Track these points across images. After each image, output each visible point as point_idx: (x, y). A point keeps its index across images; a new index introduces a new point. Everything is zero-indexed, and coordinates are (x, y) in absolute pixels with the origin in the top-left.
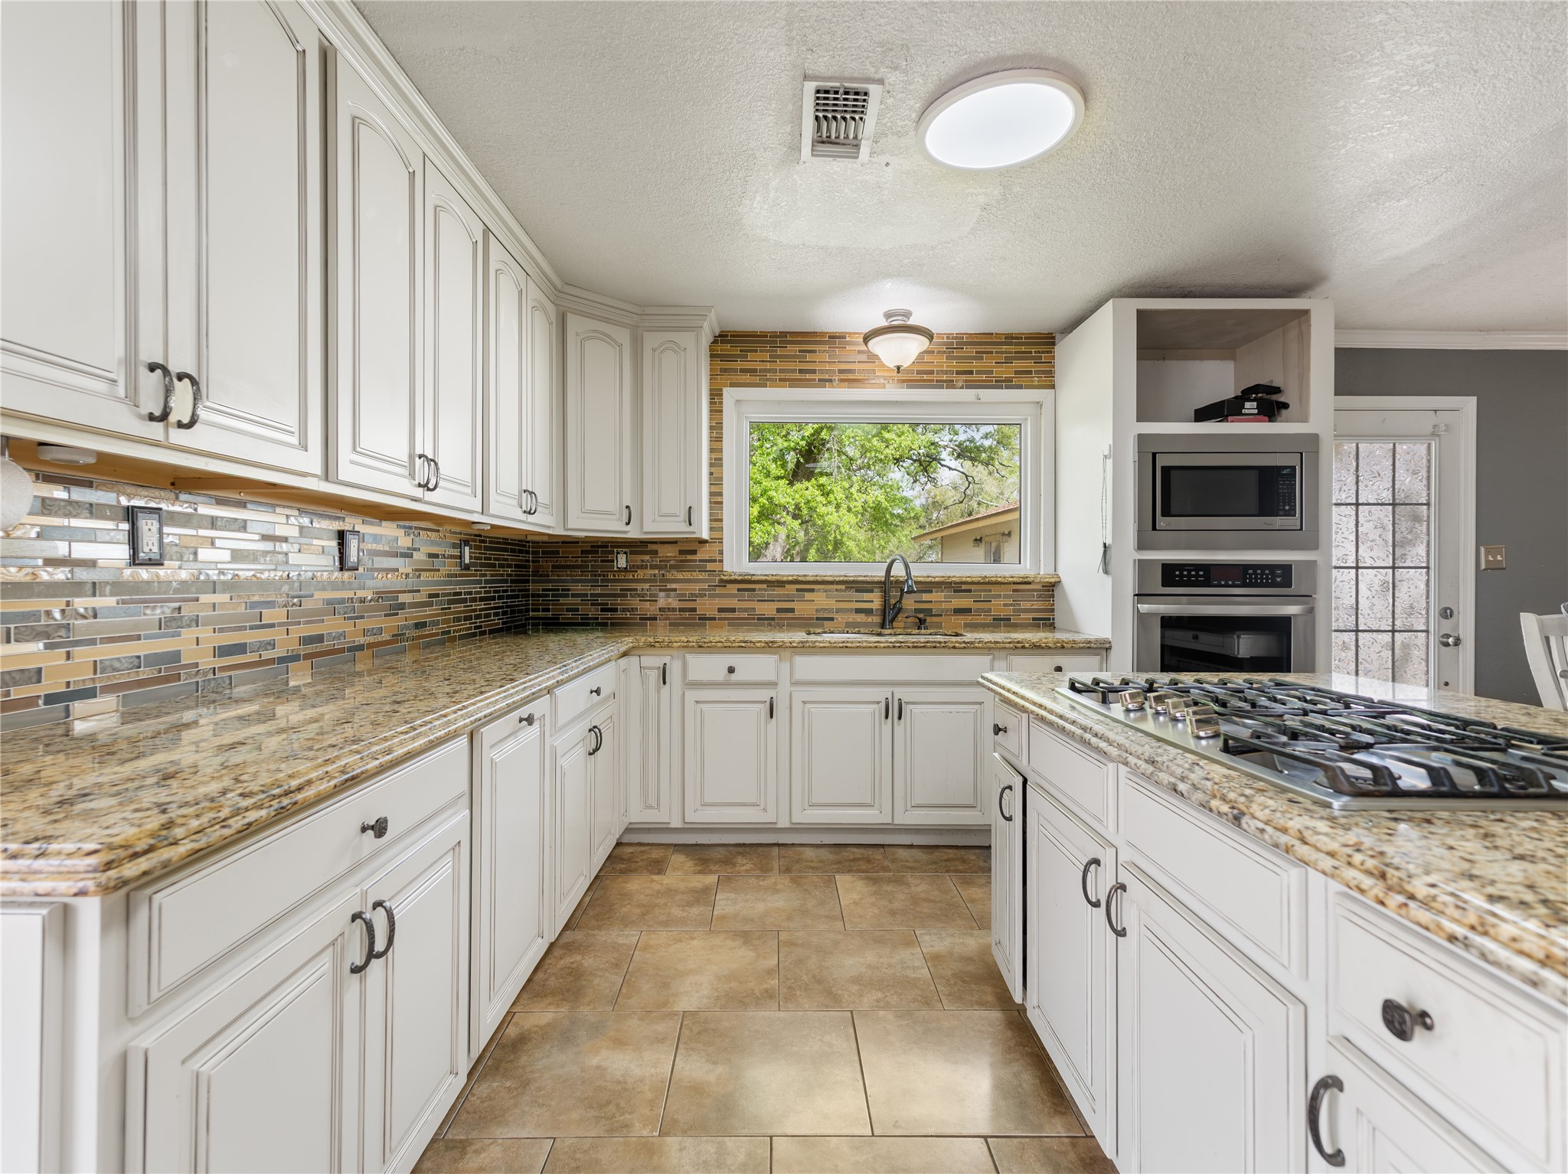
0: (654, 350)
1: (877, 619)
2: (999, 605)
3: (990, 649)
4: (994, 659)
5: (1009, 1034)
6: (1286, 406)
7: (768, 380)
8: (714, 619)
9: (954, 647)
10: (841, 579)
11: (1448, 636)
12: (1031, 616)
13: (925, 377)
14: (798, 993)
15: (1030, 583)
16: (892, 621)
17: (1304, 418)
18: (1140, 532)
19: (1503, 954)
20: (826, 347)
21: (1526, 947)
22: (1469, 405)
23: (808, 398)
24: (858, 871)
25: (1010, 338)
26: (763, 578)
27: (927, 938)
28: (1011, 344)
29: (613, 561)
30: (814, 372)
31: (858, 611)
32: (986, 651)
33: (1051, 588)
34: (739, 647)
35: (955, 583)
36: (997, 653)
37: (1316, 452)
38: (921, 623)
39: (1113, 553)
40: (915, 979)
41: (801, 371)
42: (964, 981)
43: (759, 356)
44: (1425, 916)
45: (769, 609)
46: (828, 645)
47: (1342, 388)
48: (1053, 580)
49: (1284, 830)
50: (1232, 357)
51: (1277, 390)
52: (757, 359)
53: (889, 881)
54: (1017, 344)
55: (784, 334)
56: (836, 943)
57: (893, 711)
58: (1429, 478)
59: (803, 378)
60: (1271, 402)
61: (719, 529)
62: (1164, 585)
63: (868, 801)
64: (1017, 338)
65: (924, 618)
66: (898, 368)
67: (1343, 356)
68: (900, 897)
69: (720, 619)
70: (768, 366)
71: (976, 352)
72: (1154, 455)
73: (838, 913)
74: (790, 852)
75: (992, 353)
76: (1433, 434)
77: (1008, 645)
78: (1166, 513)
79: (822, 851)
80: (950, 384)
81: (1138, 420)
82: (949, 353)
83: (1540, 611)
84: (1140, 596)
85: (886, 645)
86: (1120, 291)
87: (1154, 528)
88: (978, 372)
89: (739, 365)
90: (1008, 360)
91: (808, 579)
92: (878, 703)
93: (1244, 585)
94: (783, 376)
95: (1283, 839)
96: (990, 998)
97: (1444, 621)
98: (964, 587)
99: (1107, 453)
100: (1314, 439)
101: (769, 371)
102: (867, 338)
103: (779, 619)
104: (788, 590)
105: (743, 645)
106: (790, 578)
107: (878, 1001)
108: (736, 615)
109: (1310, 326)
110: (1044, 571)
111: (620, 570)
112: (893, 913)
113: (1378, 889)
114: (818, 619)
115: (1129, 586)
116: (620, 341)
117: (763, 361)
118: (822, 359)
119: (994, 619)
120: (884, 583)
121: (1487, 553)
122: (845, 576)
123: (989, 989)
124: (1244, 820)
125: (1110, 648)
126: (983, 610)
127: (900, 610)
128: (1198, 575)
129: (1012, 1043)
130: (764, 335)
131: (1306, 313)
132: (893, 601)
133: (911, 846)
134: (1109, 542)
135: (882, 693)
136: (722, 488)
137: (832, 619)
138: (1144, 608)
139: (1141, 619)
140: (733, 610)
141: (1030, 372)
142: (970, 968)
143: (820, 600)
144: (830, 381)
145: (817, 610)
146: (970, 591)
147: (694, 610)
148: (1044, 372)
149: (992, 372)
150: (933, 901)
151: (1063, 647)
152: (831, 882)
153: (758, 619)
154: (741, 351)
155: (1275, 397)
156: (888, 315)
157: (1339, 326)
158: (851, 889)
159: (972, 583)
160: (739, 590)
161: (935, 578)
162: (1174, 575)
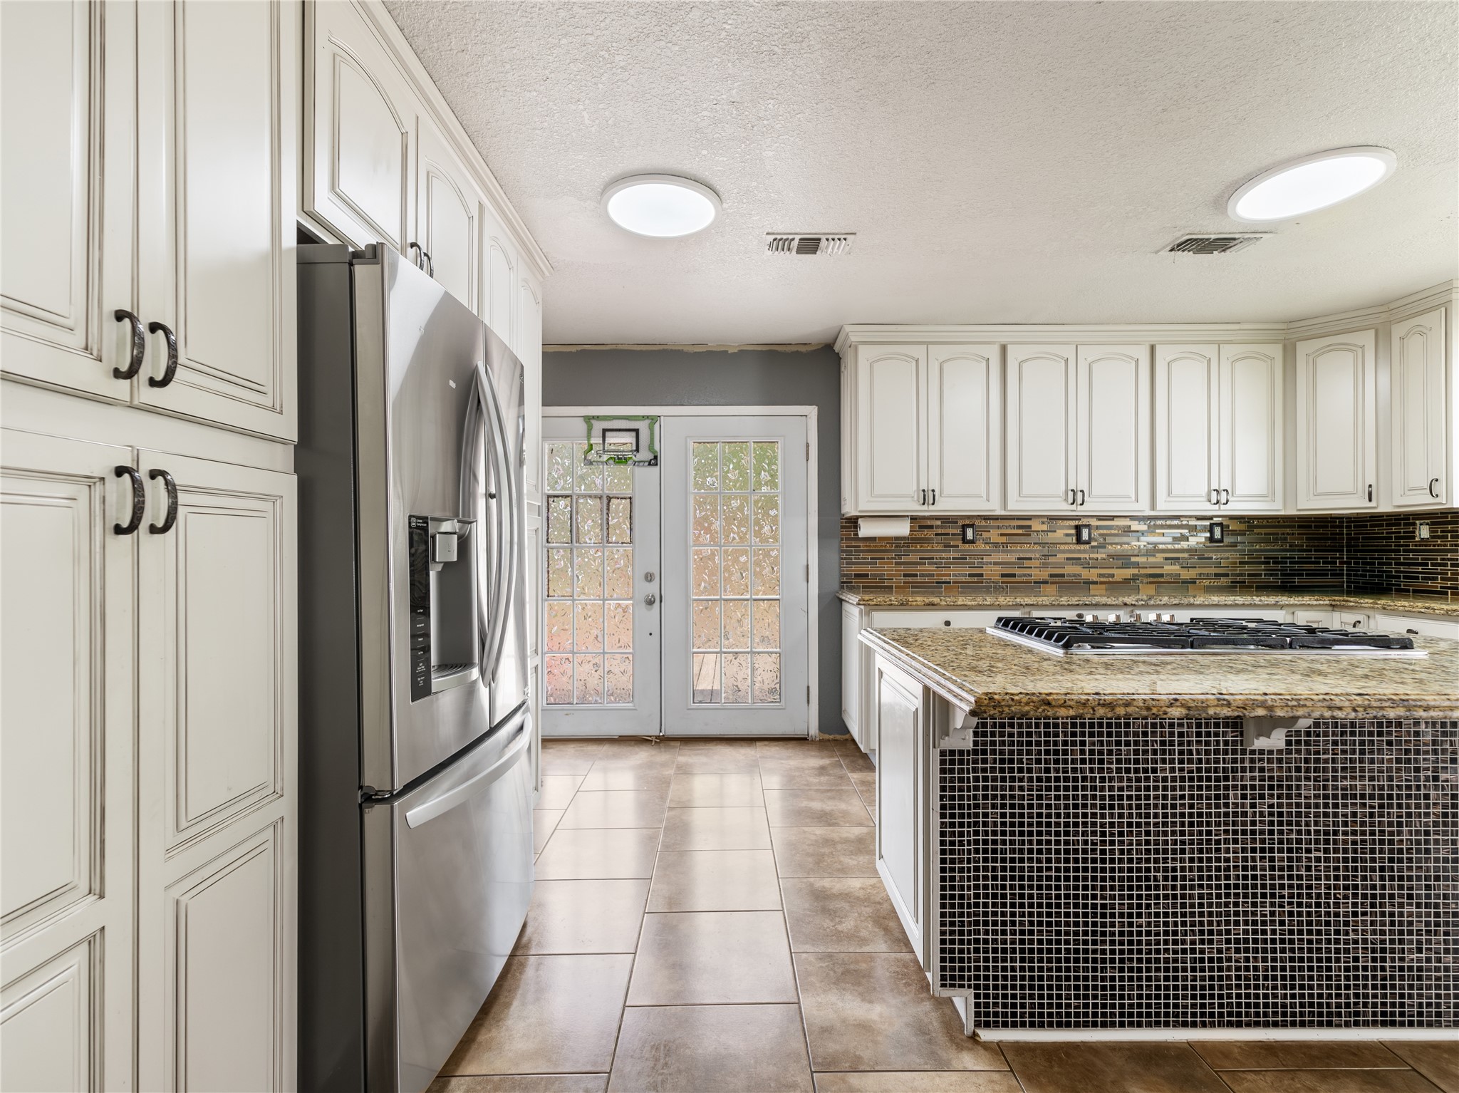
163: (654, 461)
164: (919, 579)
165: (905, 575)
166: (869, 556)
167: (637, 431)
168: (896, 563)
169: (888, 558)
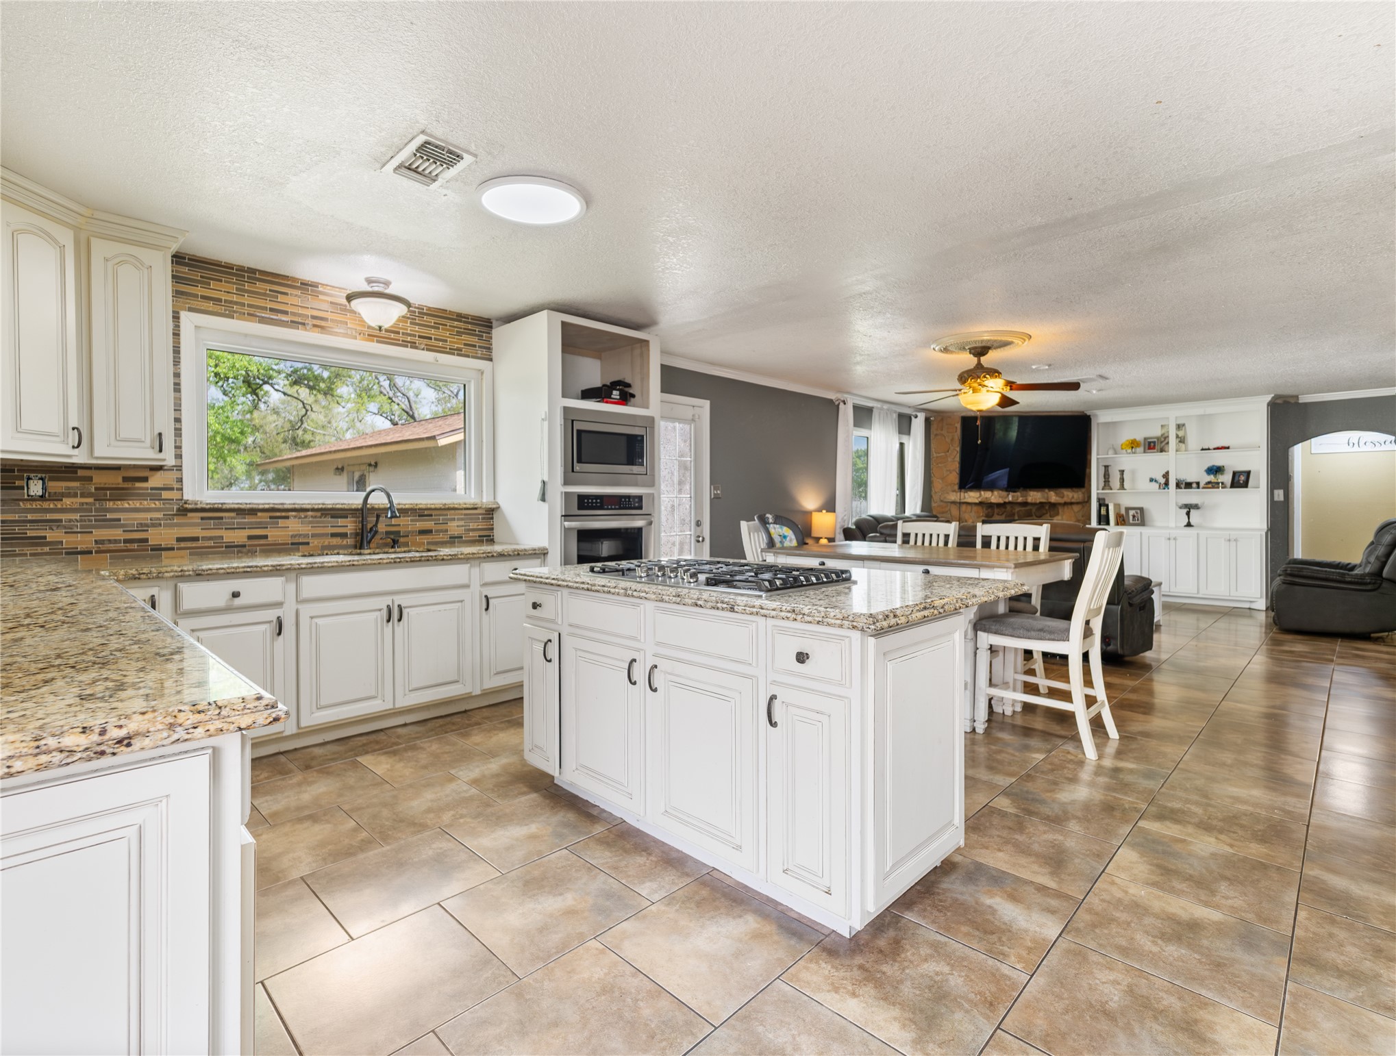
0: (106, 260)
1: (350, 541)
2: (455, 527)
3: (468, 559)
4: (471, 566)
5: (548, 801)
6: (633, 396)
7: (234, 312)
8: (173, 549)
9: (443, 560)
10: (320, 506)
11: (699, 537)
12: (477, 534)
13: (392, 335)
14: (390, 833)
15: (476, 509)
16: (369, 542)
17: (646, 406)
18: (565, 473)
19: (833, 621)
20: (299, 292)
21: (837, 617)
22: (706, 404)
23: (280, 337)
24: (375, 751)
25: (460, 317)
26: (236, 506)
27: (461, 773)
28: (461, 321)
29: (22, 488)
30: (286, 313)
31: (333, 535)
32: (465, 561)
33: (491, 512)
34: (244, 572)
35: (419, 509)
36: (473, 562)
37: (653, 427)
38: (395, 543)
39: (548, 487)
40: (470, 796)
41: (272, 310)
42: (503, 787)
43: (224, 286)
44: (809, 619)
45: (240, 536)
46: (335, 564)
47: (665, 389)
48: (494, 506)
49: (754, 607)
50: (599, 358)
51: (629, 386)
52: (221, 289)
53: (406, 750)
54: (465, 322)
55: (252, 271)
56: (395, 797)
57: (394, 615)
58: (691, 445)
59: (276, 316)
60: (626, 392)
61: (179, 456)
62: (579, 508)
63: (373, 693)
64: (465, 318)
65: (394, 541)
66: (380, 327)
67: (665, 369)
68: (423, 757)
69: (178, 549)
70: (235, 298)
71: (435, 323)
72: (573, 421)
73: (380, 780)
74: (298, 755)
75: (446, 325)
76: (693, 420)
77: (482, 555)
78: (579, 461)
79: (329, 747)
80: (414, 346)
81: (563, 396)
82: (412, 319)
83: (748, 521)
84: (566, 516)
85: (388, 561)
86: (549, 304)
87: (573, 471)
88: (435, 339)
89: (199, 291)
90: (459, 334)
91: (286, 506)
92: (380, 610)
93: (620, 508)
94: (252, 311)
95: (755, 610)
96: (525, 789)
97: (698, 528)
98: (426, 513)
99: (543, 417)
100: (651, 420)
101: (236, 303)
102: (350, 298)
103: (249, 546)
104: (260, 517)
105: (249, 570)
106: (267, 506)
107: (453, 816)
108: (200, 543)
109: (649, 350)
110: (486, 500)
111: (32, 499)
112: (425, 767)
113: (794, 616)
114: (292, 544)
115: (559, 509)
116: (62, 242)
117: (228, 292)
118: (293, 300)
119: (450, 538)
120: (362, 510)
121: (714, 489)
122: (323, 504)
123: (521, 785)
124: (736, 607)
125: (547, 553)
126: (442, 531)
127: (376, 532)
128: (596, 503)
129: (552, 804)
130: (229, 267)
131: (646, 342)
132: (369, 526)
133: (405, 725)
134: (546, 479)
135: (383, 602)
136: (181, 415)
137: (308, 543)
138: (567, 524)
139: (567, 531)
140: (196, 539)
141: (475, 346)
142: (502, 779)
143: (294, 526)
144: (304, 324)
145: (292, 536)
146: (431, 515)
147: (146, 540)
148: (485, 348)
149: (446, 341)
150: (450, 752)
151: (518, 554)
152: (356, 765)
153: (226, 547)
154: (201, 277)
155: (626, 389)
156: (369, 281)
157: (664, 352)
158: (378, 764)
159: (436, 509)
160: (202, 519)
161: (405, 505)
162: (585, 502)
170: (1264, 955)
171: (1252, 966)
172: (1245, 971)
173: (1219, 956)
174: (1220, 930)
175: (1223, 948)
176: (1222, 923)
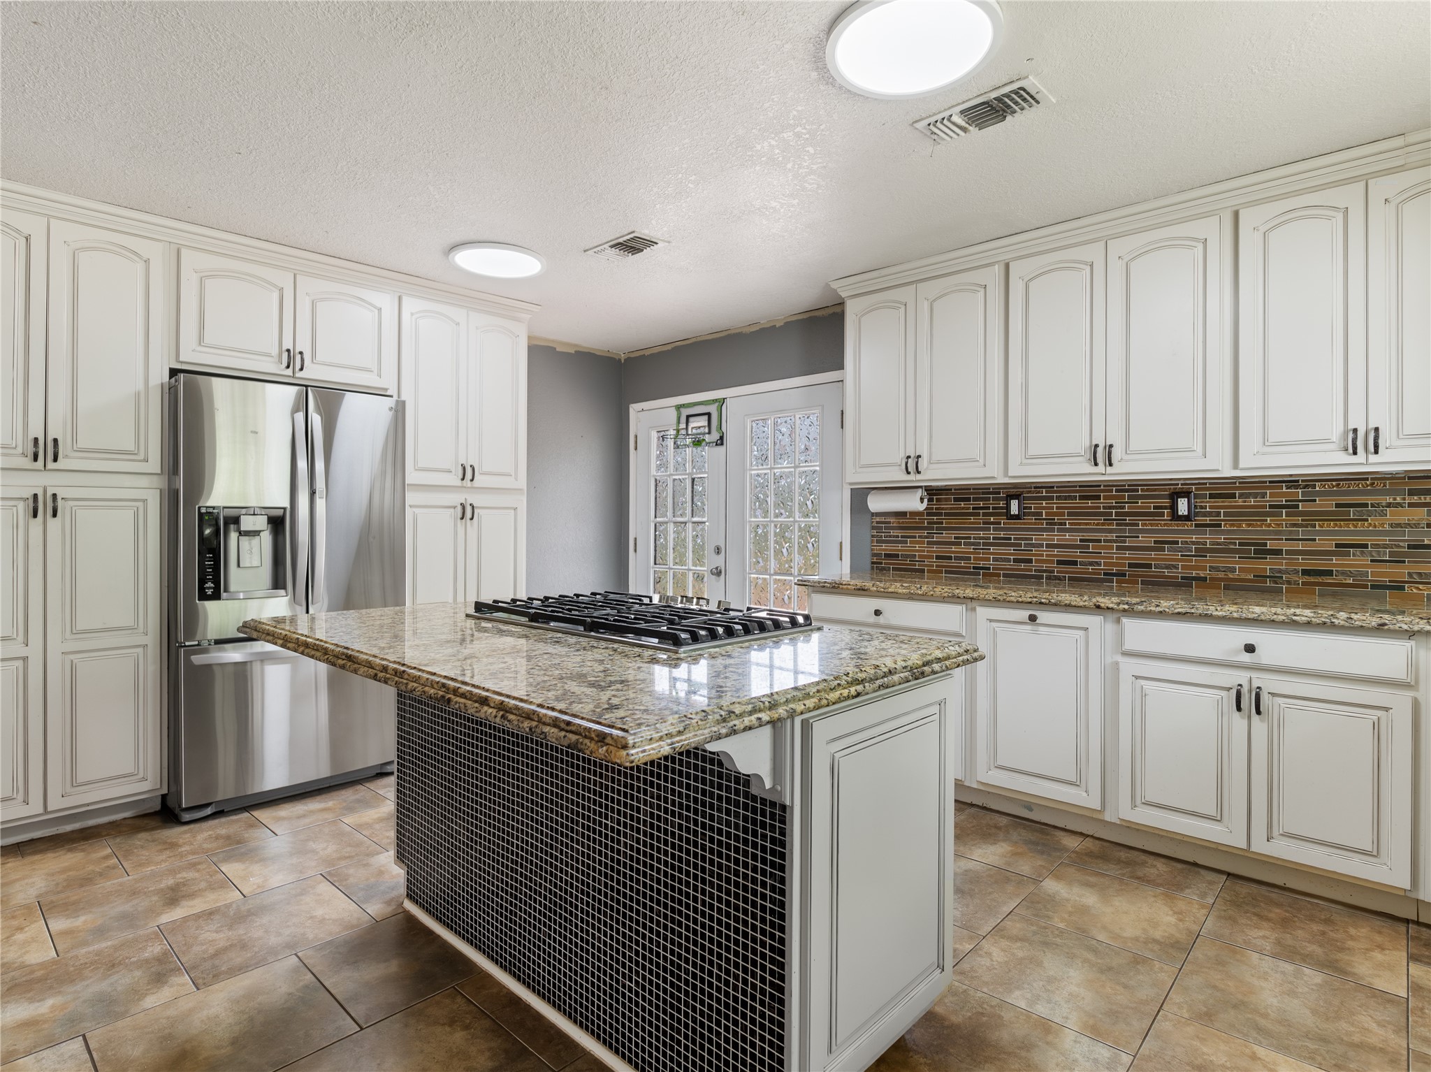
163: (721, 442)
164: (953, 563)
165: (938, 557)
166: (899, 533)
167: (709, 414)
168: (929, 543)
169: (920, 537)
170: (85, 1002)
171: (87, 985)
172: (91, 977)
173: (118, 972)
174: (136, 994)
175: (122, 980)
176: (139, 1000)
